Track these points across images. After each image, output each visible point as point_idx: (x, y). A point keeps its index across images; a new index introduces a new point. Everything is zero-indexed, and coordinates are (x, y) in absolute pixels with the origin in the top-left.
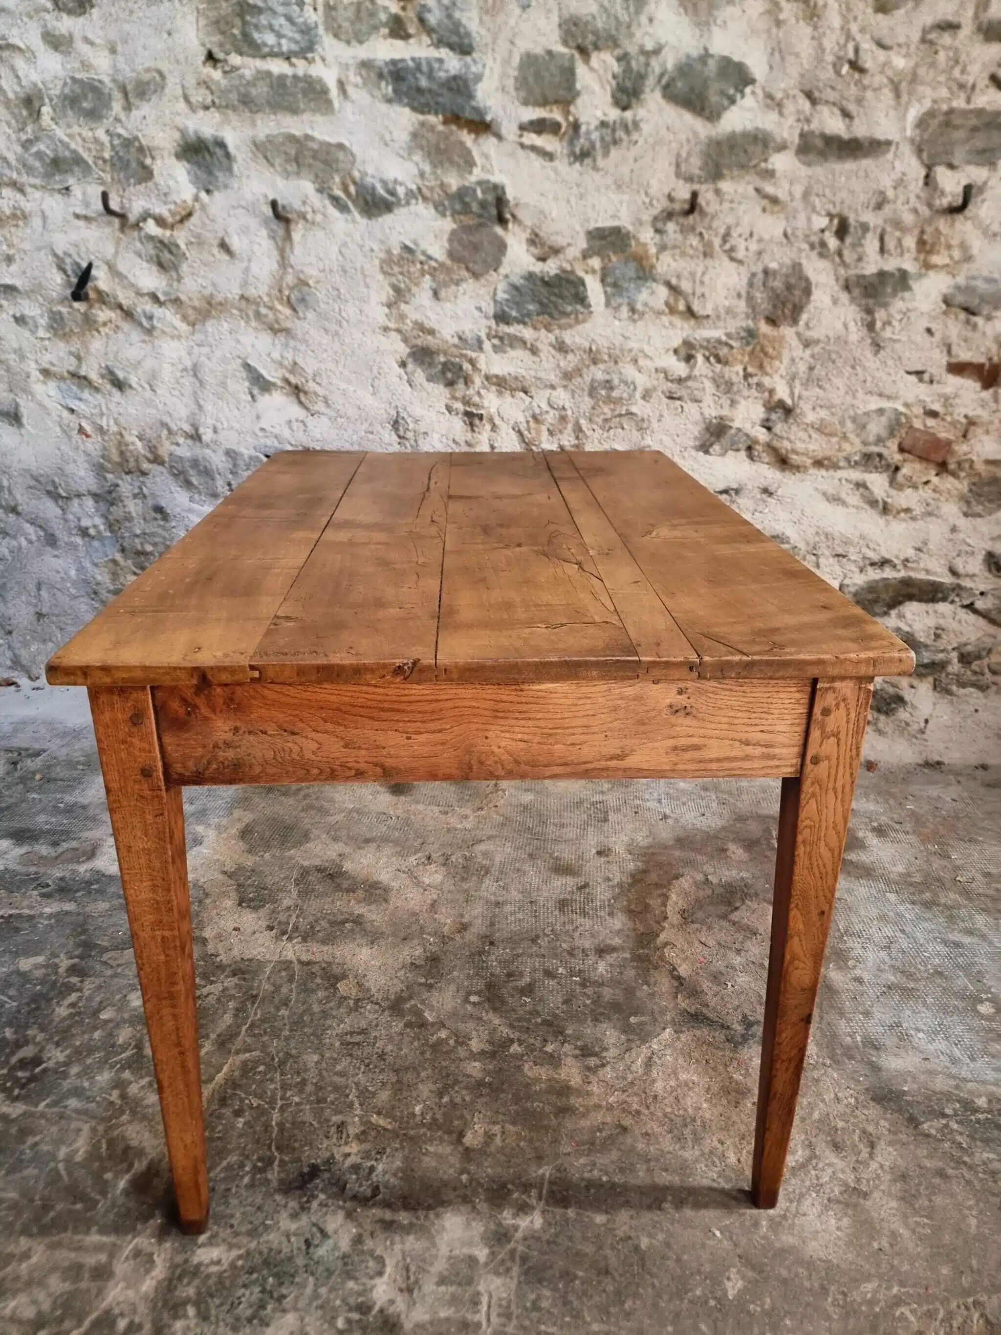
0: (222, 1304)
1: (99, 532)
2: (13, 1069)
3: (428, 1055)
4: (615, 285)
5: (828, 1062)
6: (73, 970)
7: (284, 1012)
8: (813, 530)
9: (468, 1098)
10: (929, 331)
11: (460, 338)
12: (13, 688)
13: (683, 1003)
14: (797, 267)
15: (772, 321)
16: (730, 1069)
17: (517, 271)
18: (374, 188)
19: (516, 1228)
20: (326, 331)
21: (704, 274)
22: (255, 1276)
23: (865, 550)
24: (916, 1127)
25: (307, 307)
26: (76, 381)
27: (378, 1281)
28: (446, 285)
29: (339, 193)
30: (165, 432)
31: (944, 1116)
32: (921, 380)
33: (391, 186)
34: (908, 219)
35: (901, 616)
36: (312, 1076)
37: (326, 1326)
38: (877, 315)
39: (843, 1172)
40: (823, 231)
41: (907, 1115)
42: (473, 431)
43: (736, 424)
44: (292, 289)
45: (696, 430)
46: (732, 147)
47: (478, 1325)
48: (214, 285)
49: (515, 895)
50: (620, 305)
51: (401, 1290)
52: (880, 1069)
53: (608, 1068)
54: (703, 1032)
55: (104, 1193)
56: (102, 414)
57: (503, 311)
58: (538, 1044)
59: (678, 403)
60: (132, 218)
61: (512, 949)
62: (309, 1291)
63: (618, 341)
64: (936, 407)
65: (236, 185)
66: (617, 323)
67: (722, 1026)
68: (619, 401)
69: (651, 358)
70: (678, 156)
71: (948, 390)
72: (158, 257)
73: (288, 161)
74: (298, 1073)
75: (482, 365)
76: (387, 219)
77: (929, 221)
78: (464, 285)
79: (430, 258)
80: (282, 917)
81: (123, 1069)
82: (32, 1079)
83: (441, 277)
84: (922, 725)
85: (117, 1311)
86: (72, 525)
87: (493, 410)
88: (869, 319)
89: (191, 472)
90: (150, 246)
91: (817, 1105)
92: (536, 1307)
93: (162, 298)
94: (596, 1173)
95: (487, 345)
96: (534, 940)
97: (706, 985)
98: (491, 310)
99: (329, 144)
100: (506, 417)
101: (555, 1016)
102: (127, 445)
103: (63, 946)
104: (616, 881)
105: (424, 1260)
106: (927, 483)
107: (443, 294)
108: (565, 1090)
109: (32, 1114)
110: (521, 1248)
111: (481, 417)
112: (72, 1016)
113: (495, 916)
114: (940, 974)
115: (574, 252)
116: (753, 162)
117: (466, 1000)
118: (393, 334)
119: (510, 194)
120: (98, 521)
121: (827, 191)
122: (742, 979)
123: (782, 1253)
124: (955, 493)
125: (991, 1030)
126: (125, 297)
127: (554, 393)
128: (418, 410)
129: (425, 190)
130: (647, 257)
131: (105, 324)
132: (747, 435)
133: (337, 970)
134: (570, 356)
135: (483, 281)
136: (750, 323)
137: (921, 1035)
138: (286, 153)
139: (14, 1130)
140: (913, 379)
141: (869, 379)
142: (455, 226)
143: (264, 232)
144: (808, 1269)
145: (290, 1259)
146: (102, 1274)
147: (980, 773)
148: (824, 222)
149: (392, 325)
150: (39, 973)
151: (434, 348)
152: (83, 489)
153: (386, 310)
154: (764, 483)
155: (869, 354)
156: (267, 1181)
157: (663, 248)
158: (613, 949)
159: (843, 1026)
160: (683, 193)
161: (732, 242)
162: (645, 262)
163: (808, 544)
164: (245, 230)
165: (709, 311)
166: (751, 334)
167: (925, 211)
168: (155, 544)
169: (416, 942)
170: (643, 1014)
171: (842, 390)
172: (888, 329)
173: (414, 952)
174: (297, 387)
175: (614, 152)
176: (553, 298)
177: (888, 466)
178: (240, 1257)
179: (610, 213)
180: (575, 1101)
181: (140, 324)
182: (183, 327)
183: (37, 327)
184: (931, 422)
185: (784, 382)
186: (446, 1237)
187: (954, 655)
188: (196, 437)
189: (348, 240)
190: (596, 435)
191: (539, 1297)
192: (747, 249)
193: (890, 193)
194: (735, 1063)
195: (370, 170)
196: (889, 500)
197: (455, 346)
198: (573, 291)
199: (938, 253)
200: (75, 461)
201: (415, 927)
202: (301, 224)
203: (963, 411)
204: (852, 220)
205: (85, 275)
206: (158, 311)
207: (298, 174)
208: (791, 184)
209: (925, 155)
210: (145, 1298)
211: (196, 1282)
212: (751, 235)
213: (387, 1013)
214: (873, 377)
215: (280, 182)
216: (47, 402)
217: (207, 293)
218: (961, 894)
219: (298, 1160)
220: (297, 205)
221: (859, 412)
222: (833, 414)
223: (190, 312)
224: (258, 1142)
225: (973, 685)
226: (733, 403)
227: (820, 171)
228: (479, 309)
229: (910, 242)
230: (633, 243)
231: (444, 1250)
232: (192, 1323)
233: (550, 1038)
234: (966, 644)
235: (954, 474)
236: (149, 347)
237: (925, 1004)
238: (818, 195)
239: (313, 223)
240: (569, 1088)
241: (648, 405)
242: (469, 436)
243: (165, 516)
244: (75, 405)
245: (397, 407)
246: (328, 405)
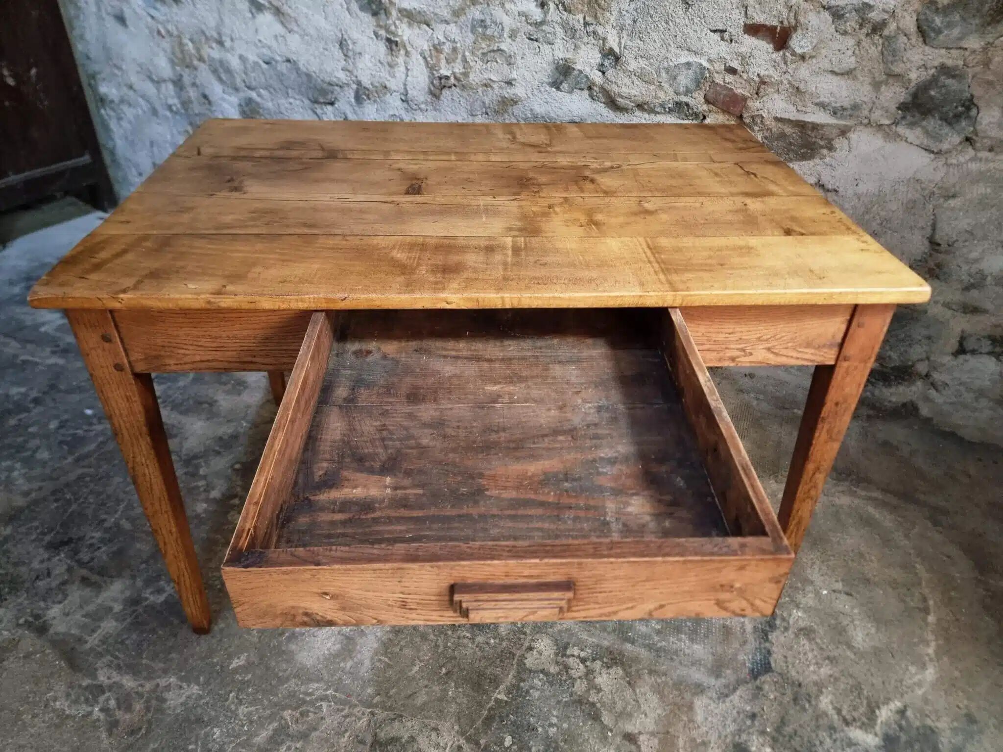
1: (178, 109)
19: (147, 600)
30: (203, 39)
32: (722, 39)
42: (392, 54)
43: (578, 67)
45: (550, 69)
59: (536, 44)
64: (735, 65)
68: (491, 38)
71: (744, 50)
75: (396, 0)
86: (163, 102)
87: (405, 38)
89: (221, 70)
100: (415, 45)
102: (184, 45)
110: (140, 610)
111: (396, 43)
120: (176, 101)
127: (449, 28)
128: (355, 35)
132: (587, 77)
140: (717, 36)
141: (679, 35)
145: (23, 582)
152: (166, 77)
154: (599, 119)
155: (679, 10)
156: (43, 540)
171: (658, 44)
174: (277, 9)
177: (697, 114)
184: (729, 78)
185: (615, 32)
186: (106, 594)
188: (221, 43)
190: (478, 66)
203: (757, 70)
214: (683, 34)
216: (138, 10)
219: (66, 533)
221: (671, 64)
224: (54, 518)
226: (576, 47)
231: (100, 600)
241: (514, 44)
242: (389, 57)
243: (210, 103)
244: (153, 12)
245: (341, 30)
246: (298, 25)
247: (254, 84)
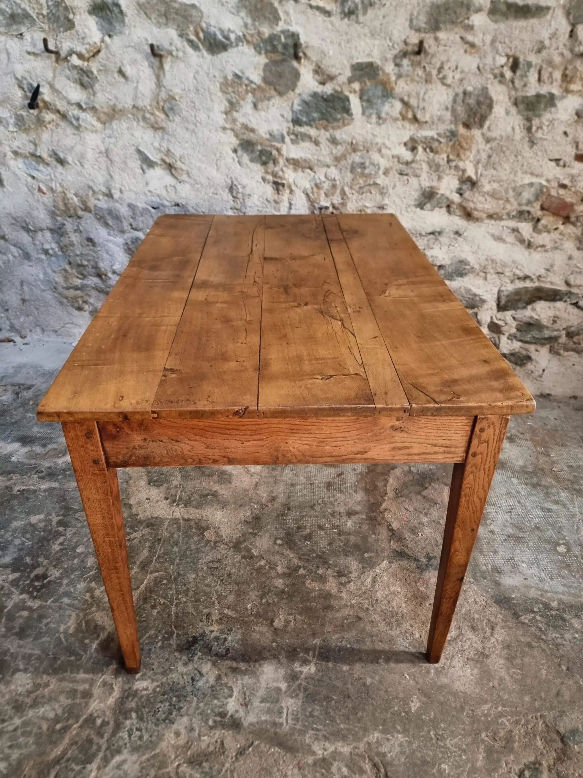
0: (149, 712)
1: (55, 252)
2: (32, 581)
3: (254, 575)
4: (369, 101)
5: (472, 580)
6: (60, 523)
7: (175, 549)
8: (484, 258)
9: (276, 600)
10: (565, 133)
11: (270, 135)
12: (12, 343)
13: (394, 545)
14: (485, 89)
15: (467, 126)
16: (418, 584)
17: (306, 91)
18: (215, 35)
19: (301, 672)
20: (187, 129)
21: (425, 94)
22: (166, 696)
23: (514, 270)
24: (517, 619)
25: (175, 114)
26: (34, 158)
27: (230, 700)
28: (262, 101)
29: (193, 37)
30: (91, 192)
31: (533, 612)
32: (558, 165)
33: (226, 33)
34: (557, 59)
35: (533, 310)
36: (192, 586)
37: (203, 724)
38: (534, 123)
39: (476, 643)
40: (502, 66)
41: (513, 612)
42: (278, 194)
43: (441, 192)
44: (165, 101)
45: (416, 195)
46: (447, 9)
47: (282, 724)
48: (116, 98)
49: (302, 479)
50: (371, 114)
51: (241, 705)
52: (500, 585)
53: (352, 583)
54: (404, 563)
55: (85, 651)
56: (52, 180)
57: (298, 118)
58: (314, 569)
59: (405, 177)
60: (63, 54)
61: (300, 513)
62: (194, 705)
63: (369, 137)
64: (566, 182)
65: (127, 32)
66: (369, 125)
67: (415, 559)
68: (369, 176)
69: (390, 149)
70: (411, 14)
71: (574, 171)
72: (80, 79)
73: (160, 16)
74: (185, 585)
75: (284, 152)
76: (224, 56)
77: (570, 62)
78: (273, 100)
79: (252, 82)
80: (173, 492)
81: (91, 581)
82: (43, 586)
83: (258, 94)
84: (541, 372)
85: (96, 715)
86: (39, 247)
87: (291, 180)
88: (528, 124)
89: (108, 217)
90: (75, 72)
91: (464, 605)
92: (311, 715)
93: (84, 106)
94: (344, 643)
95: (287, 139)
96: (312, 507)
97: (407, 535)
98: (289, 116)
99: (186, 5)
100: (299, 185)
101: (324, 553)
102: (68, 200)
103: (53, 508)
104: (359, 471)
105: (254, 689)
106: (556, 229)
107: (260, 106)
108: (327, 596)
109: (45, 607)
110: (304, 683)
111: (283, 185)
112: (61, 550)
113: (291, 492)
114: (538, 528)
115: (343, 79)
116: (459, 21)
117: (275, 543)
118: (229, 132)
119: (303, 40)
120: (54, 245)
121: (507, 40)
122: (428, 531)
123: (441, 688)
124: (573, 235)
125: (563, 562)
126: (61, 106)
127: (329, 170)
128: (245, 181)
129: (248, 37)
130: (390, 83)
131: (50, 123)
132: (447, 198)
133: (204, 524)
134: (339, 147)
135: (285, 97)
136: (453, 127)
137: (524, 565)
138: (158, 10)
139: (35, 616)
140: (553, 164)
141: (526, 164)
142: (267, 61)
143: (146, 63)
144: (454, 697)
145: (184, 688)
146: (87, 695)
147: (573, 401)
148: (503, 60)
149: (228, 126)
150: (42, 525)
151: (254, 141)
152: (44, 226)
153: (224, 116)
154: (455, 228)
155: (526, 147)
156: (171, 645)
157: (399, 76)
158: (356, 513)
159: (481, 559)
160: (414, 39)
161: (444, 72)
162: (387, 86)
163: (481, 266)
164: (134, 62)
165: (427, 118)
166: (453, 134)
167: (568, 54)
168: (88, 261)
169: (247, 507)
170: (372, 552)
171: (508, 172)
172: (540, 131)
173: (246, 514)
174: (170, 165)
175: (370, 12)
176: (329, 109)
177: (533, 218)
178: (158, 686)
179: (366, 53)
180: (334, 603)
181: (71, 123)
182: (98, 125)
183: (8, 124)
184: (562, 192)
185: (472, 165)
186: (265, 677)
187: (564, 333)
188: (109, 195)
189: (199, 69)
190: (354, 197)
191: (313, 710)
192: (453, 77)
193: (547, 43)
194: (421, 581)
195: (213, 23)
196: (532, 240)
197: (268, 140)
198: (341, 105)
199: (575, 83)
200: (37, 209)
201: (246, 499)
202: (169, 59)
204: (521, 60)
205: (36, 92)
206: (83, 115)
207: (166, 24)
208: (484, 34)
209: (571, 17)
210: (109, 708)
211: (136, 700)
212: (457, 68)
213: (231, 550)
214: (528, 163)
215: (155, 30)
216: (18, 172)
217: (112, 103)
218: (554, 479)
219: (187, 634)
220: (166, 45)
221: (518, 185)
222: (501, 186)
223: (102, 115)
224: (164, 623)
225: (573, 350)
226: (440, 178)
227: (503, 26)
228: (283, 116)
229: (557, 75)
230: (381, 73)
231: (264, 684)
232: (135, 721)
233: (321, 566)
234: (571, 327)
235: (574, 224)
236: (78, 138)
237: (528, 546)
238: (500, 42)
239: (177, 57)
240: (330, 595)
241: (387, 179)
242: (276, 197)
243: (94, 244)
244: (35, 174)
245: (231, 178)
246: (189, 177)
247: (141, 225)
